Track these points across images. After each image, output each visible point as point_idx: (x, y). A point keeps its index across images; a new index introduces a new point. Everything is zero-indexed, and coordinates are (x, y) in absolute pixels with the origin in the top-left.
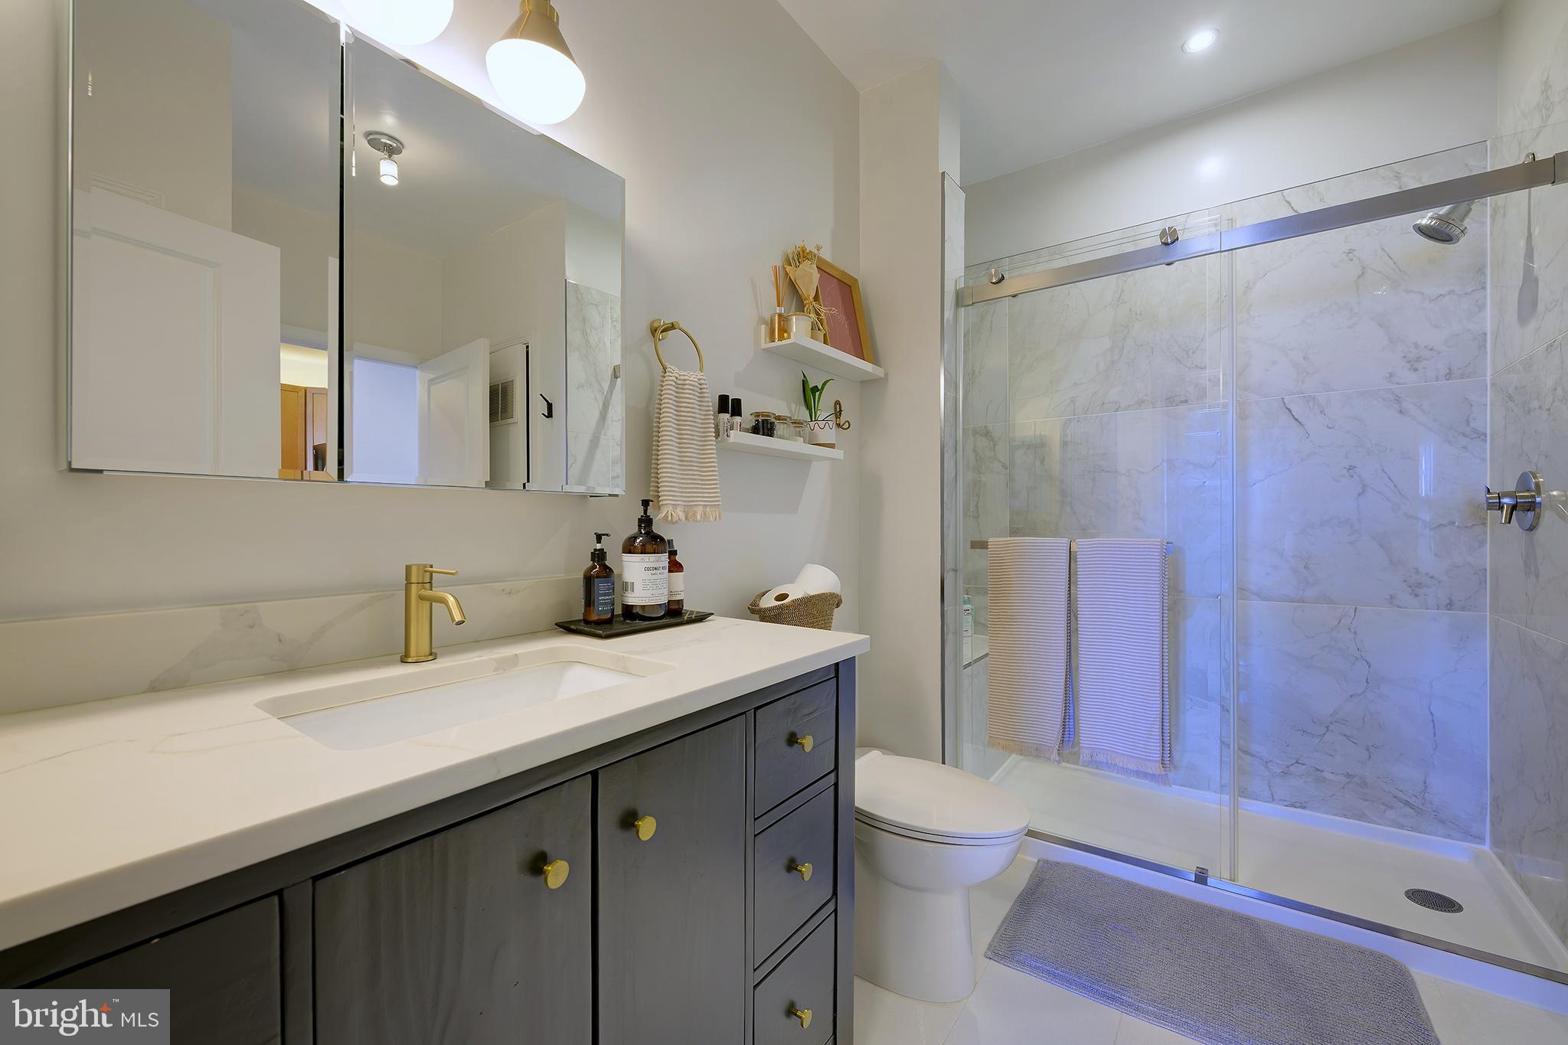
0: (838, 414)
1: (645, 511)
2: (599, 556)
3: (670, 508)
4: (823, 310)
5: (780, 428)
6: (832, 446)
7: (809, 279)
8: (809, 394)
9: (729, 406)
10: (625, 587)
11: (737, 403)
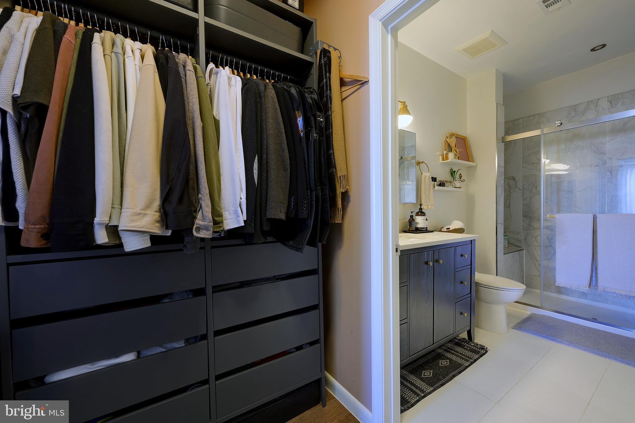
0: (461, 177)
1: (421, 207)
2: (412, 216)
3: (424, 206)
4: (457, 150)
5: (446, 184)
6: (460, 188)
7: (453, 142)
8: (453, 173)
9: (434, 179)
10: (417, 223)
11: (435, 178)
